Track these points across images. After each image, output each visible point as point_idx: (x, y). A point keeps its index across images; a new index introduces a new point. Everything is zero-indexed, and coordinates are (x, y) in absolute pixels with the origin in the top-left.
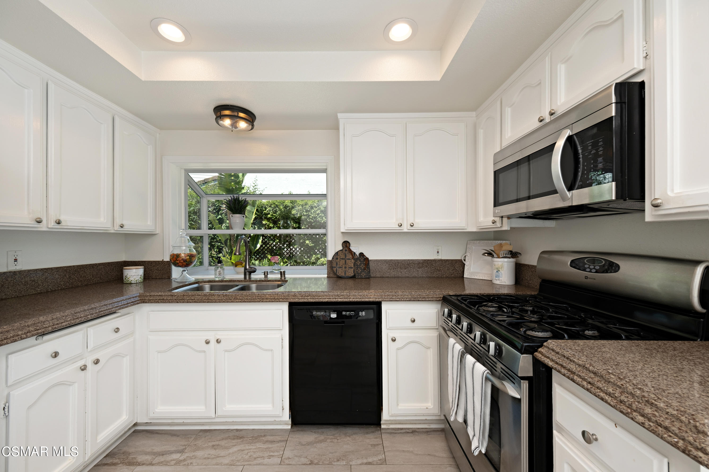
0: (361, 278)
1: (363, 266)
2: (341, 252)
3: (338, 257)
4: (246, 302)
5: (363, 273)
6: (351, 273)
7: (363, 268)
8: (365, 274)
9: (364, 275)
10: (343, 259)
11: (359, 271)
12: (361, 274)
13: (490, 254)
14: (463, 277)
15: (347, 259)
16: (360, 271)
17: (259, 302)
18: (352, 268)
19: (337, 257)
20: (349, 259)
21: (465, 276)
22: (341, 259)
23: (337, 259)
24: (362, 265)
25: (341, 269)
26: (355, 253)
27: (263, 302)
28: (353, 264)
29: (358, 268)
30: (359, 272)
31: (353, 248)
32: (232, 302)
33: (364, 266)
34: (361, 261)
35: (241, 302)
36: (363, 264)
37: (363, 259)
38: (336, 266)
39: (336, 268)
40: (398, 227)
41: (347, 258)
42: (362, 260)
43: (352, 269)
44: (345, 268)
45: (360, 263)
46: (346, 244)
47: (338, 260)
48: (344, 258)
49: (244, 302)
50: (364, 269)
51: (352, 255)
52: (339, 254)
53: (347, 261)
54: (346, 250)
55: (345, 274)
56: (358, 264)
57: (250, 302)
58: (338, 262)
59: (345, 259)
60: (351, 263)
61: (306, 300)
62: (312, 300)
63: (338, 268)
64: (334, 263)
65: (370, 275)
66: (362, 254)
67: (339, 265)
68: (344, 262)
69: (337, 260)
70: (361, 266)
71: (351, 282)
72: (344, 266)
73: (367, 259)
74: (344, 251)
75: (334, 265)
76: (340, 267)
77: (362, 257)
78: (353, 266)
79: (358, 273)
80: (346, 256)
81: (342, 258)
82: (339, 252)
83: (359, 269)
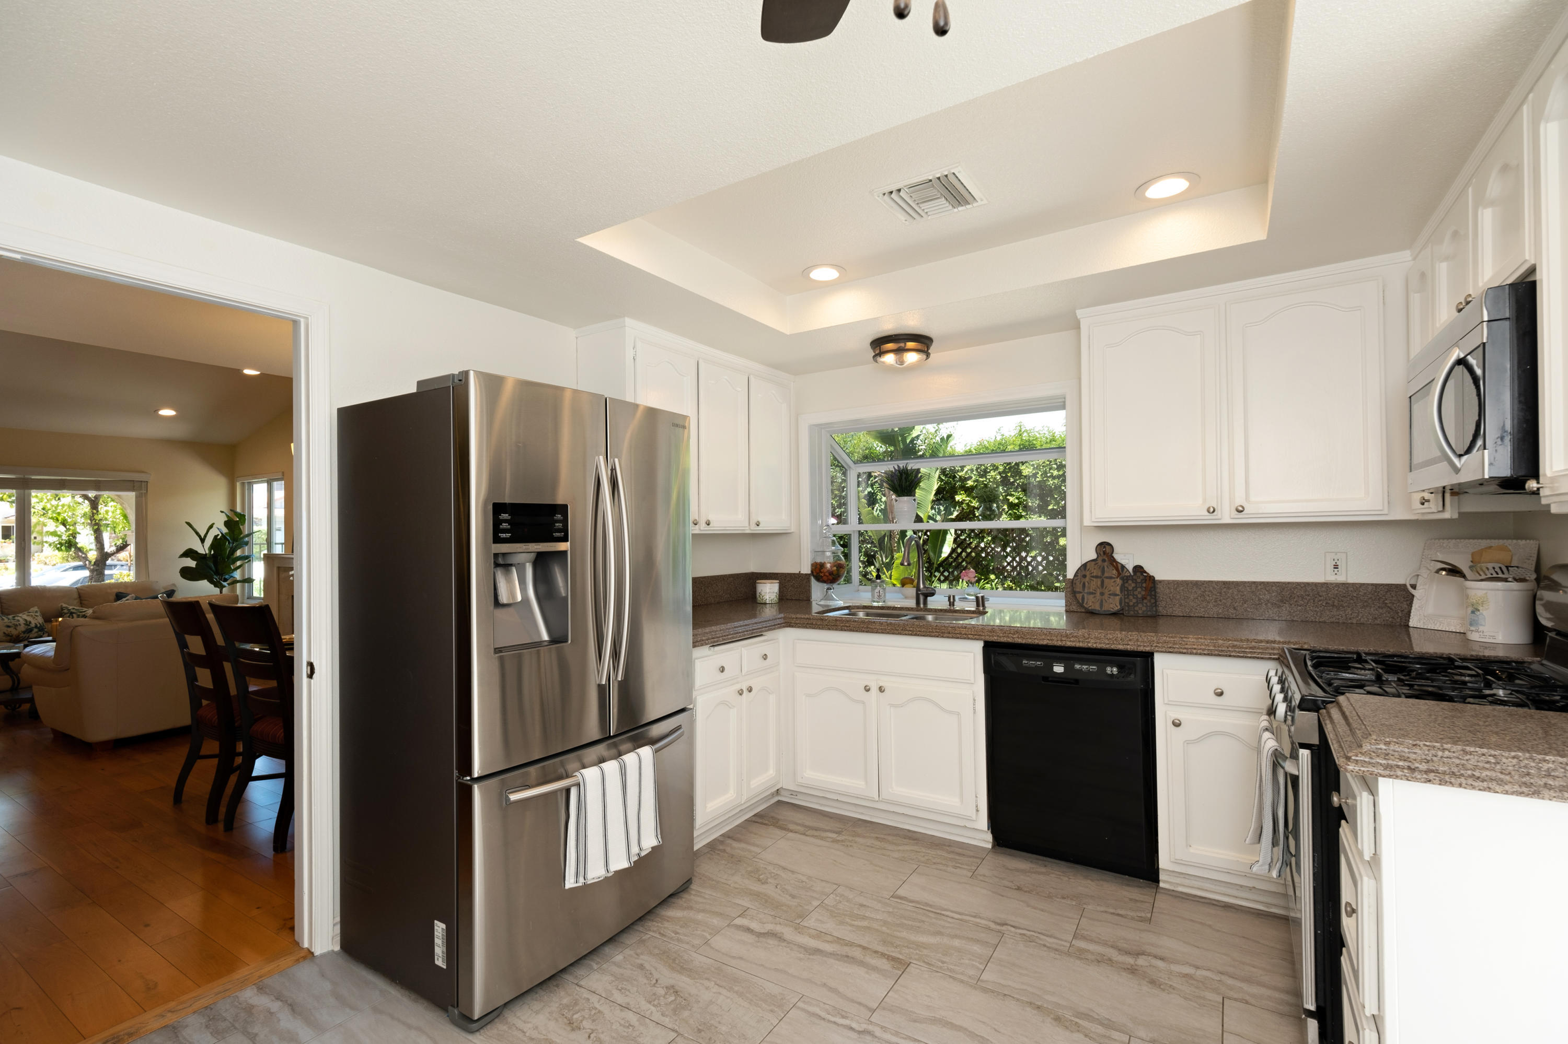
0: (1137, 616)
1: (1140, 593)
2: (1093, 563)
3: (1088, 573)
4: (918, 635)
5: (1140, 605)
6: (1114, 605)
7: (1139, 596)
8: (1144, 609)
9: (1141, 609)
10: (1097, 577)
11: (1131, 600)
12: (1136, 608)
13: (1454, 571)
14: (1408, 626)
15: (1107, 578)
16: (1134, 601)
17: (938, 637)
18: (1118, 595)
19: (1084, 573)
20: (1111, 578)
21: (1411, 624)
22: (1093, 577)
23: (1085, 576)
24: (1139, 590)
25: (1092, 596)
26: (1123, 567)
27: (943, 637)
28: (1118, 588)
29: (1128, 595)
30: (1131, 604)
31: (1119, 557)
32: (898, 634)
33: (1143, 593)
34: (1136, 583)
35: (911, 635)
36: (1141, 587)
37: (1142, 577)
38: (1081, 590)
39: (1081, 595)
40: (1207, 513)
41: (1106, 575)
42: (1139, 580)
43: (1118, 598)
44: (1102, 594)
45: (1133, 585)
46: (1105, 550)
47: (1087, 579)
48: (1100, 574)
49: (916, 635)
50: (1144, 598)
51: (1117, 569)
52: (1088, 567)
53: (1106, 581)
54: (1104, 561)
55: (1101, 605)
56: (1130, 588)
57: (924, 636)
58: (1086, 584)
59: (1101, 577)
60: (1115, 586)
61: (1010, 640)
62: (1020, 641)
63: (1085, 595)
64: (1078, 583)
65: (1156, 611)
66: (1139, 569)
67: (1089, 588)
68: (1099, 583)
69: (1083, 580)
70: (1136, 593)
71: (1115, 622)
72: (1098, 592)
73: (1152, 578)
74: (1100, 562)
75: (1079, 588)
76: (1092, 593)
77: (1138, 574)
78: (1118, 592)
79: (1129, 606)
80: (1103, 572)
81: (1095, 574)
82: (1088, 564)
83: (1131, 597)
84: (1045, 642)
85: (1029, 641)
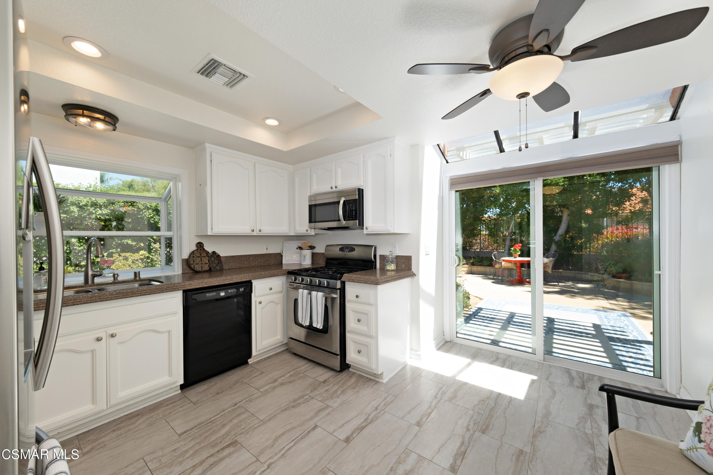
0: (217, 271)
1: (216, 262)
2: (197, 251)
3: (195, 256)
4: (146, 295)
5: (217, 267)
6: (206, 268)
7: (217, 263)
8: (219, 268)
9: (218, 268)
10: (198, 257)
11: (214, 265)
12: (217, 268)
13: (300, 248)
14: (282, 264)
15: (203, 257)
16: (215, 265)
17: (160, 293)
18: (208, 264)
19: (193, 255)
20: (204, 257)
21: (283, 263)
22: (197, 257)
23: (194, 257)
24: (216, 260)
25: (198, 265)
26: (208, 252)
27: (163, 292)
28: (207, 261)
29: (213, 263)
30: (214, 266)
31: (206, 248)
32: (130, 297)
33: (218, 262)
34: (215, 258)
35: (141, 295)
36: (217, 259)
37: (216, 256)
38: (193, 263)
39: (193, 265)
40: (251, 232)
41: (202, 256)
42: (215, 257)
43: (208, 265)
44: (202, 264)
45: (214, 259)
46: (200, 245)
47: (195, 258)
48: (200, 256)
50: (218, 263)
51: (206, 254)
52: (195, 253)
53: (203, 258)
54: (201, 250)
55: (202, 269)
56: (213, 260)
57: (150, 294)
58: (195, 260)
59: (200, 257)
60: (206, 260)
61: (201, 286)
62: (206, 286)
63: (195, 265)
64: (191, 260)
65: (223, 268)
66: (214, 253)
67: (196, 262)
68: (200, 259)
69: (193, 259)
70: (215, 262)
71: (207, 275)
72: (200, 263)
73: (219, 256)
74: (199, 250)
75: (192, 262)
76: (197, 264)
77: (215, 255)
78: (208, 262)
79: (214, 267)
80: (201, 255)
81: (198, 256)
82: (194, 252)
83: (214, 264)
84: (217, 284)
85: (210, 285)
